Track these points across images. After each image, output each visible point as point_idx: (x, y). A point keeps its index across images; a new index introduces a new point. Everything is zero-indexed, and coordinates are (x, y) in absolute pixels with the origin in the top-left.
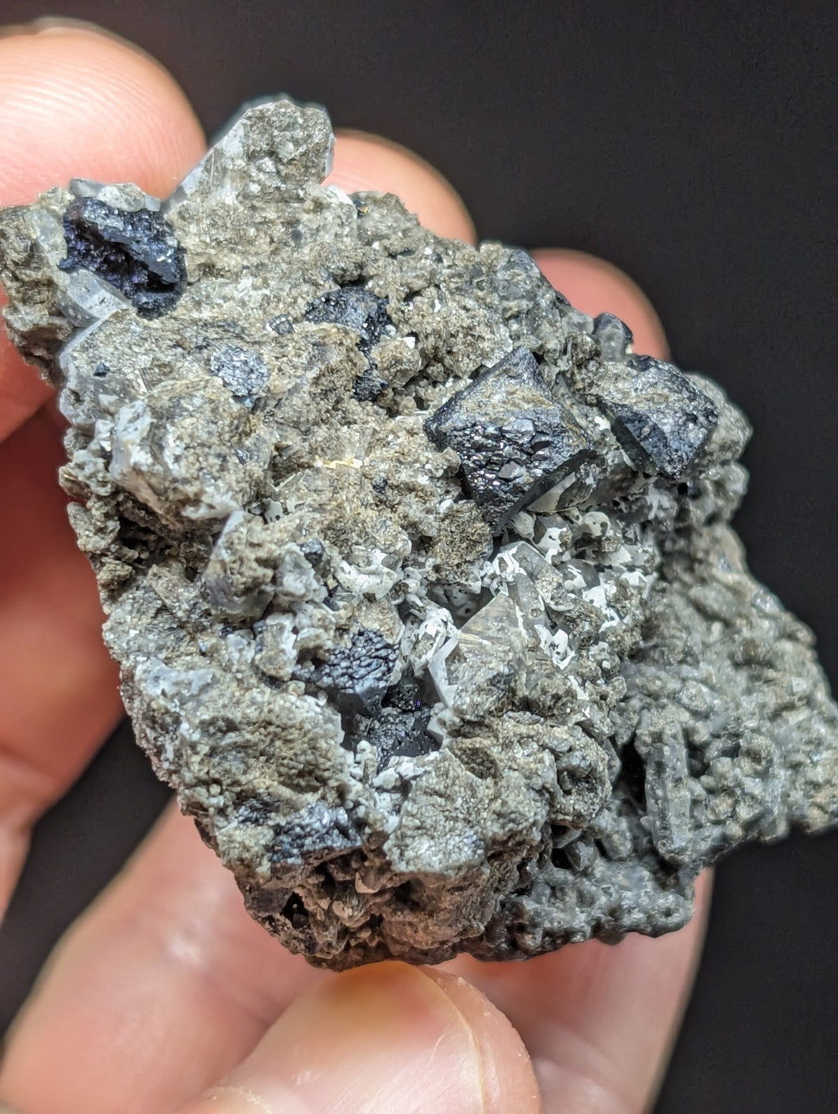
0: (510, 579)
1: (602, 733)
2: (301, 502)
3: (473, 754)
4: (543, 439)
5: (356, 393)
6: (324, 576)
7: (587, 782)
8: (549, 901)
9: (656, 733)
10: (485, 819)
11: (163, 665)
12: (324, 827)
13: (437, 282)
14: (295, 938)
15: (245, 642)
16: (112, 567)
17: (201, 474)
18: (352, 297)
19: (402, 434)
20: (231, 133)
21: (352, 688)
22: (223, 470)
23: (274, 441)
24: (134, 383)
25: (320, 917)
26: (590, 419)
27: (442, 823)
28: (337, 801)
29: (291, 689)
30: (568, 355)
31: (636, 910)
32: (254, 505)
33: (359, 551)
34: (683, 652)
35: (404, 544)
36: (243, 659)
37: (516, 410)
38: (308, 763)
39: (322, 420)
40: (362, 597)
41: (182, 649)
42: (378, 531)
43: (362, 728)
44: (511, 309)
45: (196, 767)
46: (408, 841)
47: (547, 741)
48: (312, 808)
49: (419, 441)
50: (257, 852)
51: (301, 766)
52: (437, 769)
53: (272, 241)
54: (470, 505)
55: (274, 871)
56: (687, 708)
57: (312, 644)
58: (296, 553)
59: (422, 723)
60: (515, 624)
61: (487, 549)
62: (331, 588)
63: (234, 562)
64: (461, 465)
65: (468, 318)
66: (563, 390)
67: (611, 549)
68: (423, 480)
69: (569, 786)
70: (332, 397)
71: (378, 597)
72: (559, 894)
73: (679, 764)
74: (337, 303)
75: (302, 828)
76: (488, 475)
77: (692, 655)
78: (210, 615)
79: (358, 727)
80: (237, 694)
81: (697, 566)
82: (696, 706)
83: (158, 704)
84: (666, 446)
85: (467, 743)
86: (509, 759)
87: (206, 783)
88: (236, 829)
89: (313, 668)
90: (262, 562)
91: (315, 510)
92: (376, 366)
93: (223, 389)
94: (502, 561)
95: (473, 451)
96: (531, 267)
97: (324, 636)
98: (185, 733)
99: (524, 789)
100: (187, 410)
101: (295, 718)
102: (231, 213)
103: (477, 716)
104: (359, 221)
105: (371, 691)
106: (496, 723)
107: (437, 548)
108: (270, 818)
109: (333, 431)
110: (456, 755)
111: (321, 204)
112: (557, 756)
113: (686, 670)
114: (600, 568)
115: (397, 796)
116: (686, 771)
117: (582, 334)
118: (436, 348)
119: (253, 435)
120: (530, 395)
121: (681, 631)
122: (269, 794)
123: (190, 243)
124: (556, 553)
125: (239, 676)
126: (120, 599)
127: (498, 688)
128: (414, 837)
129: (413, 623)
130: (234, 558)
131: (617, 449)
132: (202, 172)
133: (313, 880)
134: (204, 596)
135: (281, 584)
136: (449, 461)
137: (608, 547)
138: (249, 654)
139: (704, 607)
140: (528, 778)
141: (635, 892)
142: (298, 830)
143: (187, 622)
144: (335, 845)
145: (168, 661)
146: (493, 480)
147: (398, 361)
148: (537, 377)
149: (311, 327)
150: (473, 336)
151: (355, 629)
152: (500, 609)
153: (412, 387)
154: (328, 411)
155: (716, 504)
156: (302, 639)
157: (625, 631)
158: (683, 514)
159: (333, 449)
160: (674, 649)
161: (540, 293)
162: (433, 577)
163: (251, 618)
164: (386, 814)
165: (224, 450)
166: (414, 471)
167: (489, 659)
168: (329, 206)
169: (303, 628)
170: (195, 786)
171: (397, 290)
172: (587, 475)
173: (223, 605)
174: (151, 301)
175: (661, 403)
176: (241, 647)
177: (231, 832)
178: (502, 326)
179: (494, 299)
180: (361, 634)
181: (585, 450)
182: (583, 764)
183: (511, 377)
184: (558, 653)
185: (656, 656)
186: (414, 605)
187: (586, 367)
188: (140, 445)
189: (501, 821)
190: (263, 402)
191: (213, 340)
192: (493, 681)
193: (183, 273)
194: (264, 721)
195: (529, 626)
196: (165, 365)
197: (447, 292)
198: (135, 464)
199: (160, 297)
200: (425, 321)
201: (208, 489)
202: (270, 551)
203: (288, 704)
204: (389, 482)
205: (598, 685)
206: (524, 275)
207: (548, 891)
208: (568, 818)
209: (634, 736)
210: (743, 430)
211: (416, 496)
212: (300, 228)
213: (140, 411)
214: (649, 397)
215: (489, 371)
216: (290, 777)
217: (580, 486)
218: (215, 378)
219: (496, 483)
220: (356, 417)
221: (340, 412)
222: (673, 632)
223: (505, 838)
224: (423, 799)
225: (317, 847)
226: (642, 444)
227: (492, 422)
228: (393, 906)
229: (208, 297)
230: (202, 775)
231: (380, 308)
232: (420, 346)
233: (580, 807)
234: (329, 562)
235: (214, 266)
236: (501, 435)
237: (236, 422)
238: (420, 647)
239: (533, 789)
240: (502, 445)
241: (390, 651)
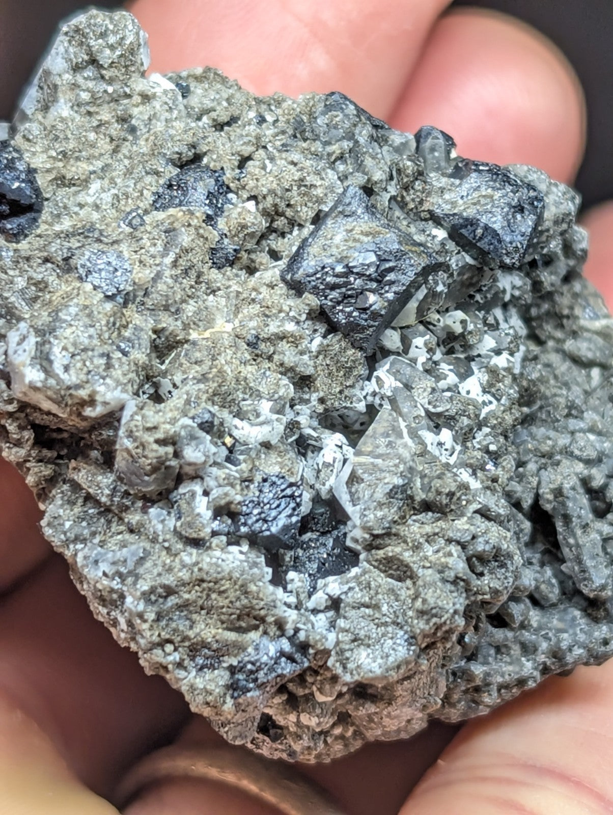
0: (389, 394)
1: (499, 515)
2: (185, 376)
3: (389, 562)
4: (388, 265)
5: (214, 263)
6: (221, 435)
7: (496, 561)
8: (496, 658)
9: (556, 489)
10: (411, 618)
11: (99, 549)
12: (271, 658)
13: (263, 144)
14: (276, 750)
15: (165, 512)
16: (36, 469)
17: (90, 377)
18: (190, 177)
19: (264, 290)
20: (53, 51)
21: (268, 530)
22: (109, 368)
23: (150, 326)
24: (16, 305)
25: (293, 729)
26: (428, 232)
27: (374, 631)
28: (278, 633)
29: (213, 545)
30: (395, 180)
31: (576, 647)
32: (147, 386)
33: (246, 405)
34: (567, 407)
35: (287, 389)
36: (167, 529)
37: (358, 245)
38: (245, 607)
39: (189, 296)
40: (259, 447)
41: (113, 530)
42: (260, 383)
43: (287, 559)
44: (334, 152)
45: (148, 634)
46: (348, 654)
47: (451, 535)
48: (257, 645)
49: (279, 292)
50: (219, 693)
51: (238, 612)
52: (359, 584)
53: (112, 140)
54: (338, 338)
55: (237, 706)
56: (580, 459)
57: (223, 502)
58: (189, 426)
59: (340, 542)
60: (400, 436)
61: (363, 371)
62: (229, 445)
63: (137, 447)
64: (321, 306)
65: (298, 171)
66: (398, 213)
67: (475, 341)
68: (290, 327)
69: (480, 569)
70: (193, 274)
71: (273, 442)
72: (503, 650)
73: (583, 512)
74: (179, 186)
75: (253, 664)
76: (348, 310)
77: (576, 408)
78: (130, 494)
79: (284, 560)
80: (168, 561)
81: (565, 321)
82: (588, 455)
83: (102, 584)
84: (500, 241)
85: (381, 553)
86: (421, 560)
87: (161, 644)
88: (195, 677)
89: (229, 521)
90: (161, 442)
91: (199, 381)
92: (226, 235)
93: (94, 292)
94: (378, 379)
95: (328, 291)
96: (346, 105)
97: (232, 492)
98: (131, 606)
99: (439, 584)
100: (65, 321)
101: (223, 571)
102: (70, 124)
103: (384, 529)
104: (185, 101)
105: (286, 528)
106: (402, 530)
107: (318, 383)
108: (224, 661)
109: (200, 303)
110: (375, 567)
111: (147, 96)
112: (464, 546)
113: (573, 424)
114: (470, 359)
115: (331, 613)
116: (591, 516)
117: (402, 160)
118: (275, 205)
119: (130, 325)
120: (368, 229)
121: (560, 388)
122: (217, 641)
123: (39, 161)
124: (424, 360)
125: (166, 544)
126: (51, 495)
127: (397, 499)
128: (352, 650)
129: (313, 452)
130: (136, 444)
131: (459, 253)
132: (37, 91)
133: (277, 700)
134: (120, 479)
135: (183, 457)
136: (308, 305)
137: (472, 340)
138: (171, 522)
139: (579, 357)
140: (440, 572)
141: (571, 631)
142: (249, 666)
143: (112, 505)
144: (285, 672)
145: (102, 544)
146: (352, 312)
147: (244, 227)
148: (371, 209)
149: (161, 215)
150: (305, 186)
151: (258, 478)
152: (386, 424)
153: (264, 242)
154: (192, 287)
155: (568, 265)
156: (214, 499)
157: (504, 411)
158: (537, 285)
159: (205, 319)
160: (558, 407)
161: (357, 131)
162: (320, 409)
163: (166, 489)
164: (325, 632)
165: (106, 348)
166: (281, 321)
167: (383, 475)
168: (154, 96)
169: (212, 490)
170: (151, 649)
171: (230, 160)
172: (436, 283)
173: (137, 485)
174: (15, 226)
175: (487, 204)
176: (162, 518)
177: (192, 681)
178: (329, 171)
179: (317, 146)
180: (265, 480)
181: (428, 266)
182: (487, 548)
183: (347, 216)
184: (446, 450)
185: (544, 417)
186: (310, 437)
187: (413, 188)
188: (30, 365)
189: (425, 617)
190: (132, 295)
191: (76, 249)
192: (391, 494)
193: (37, 191)
194: (197, 580)
195: (413, 434)
196: (40, 282)
197: (275, 151)
198: (30, 382)
199: (22, 220)
200: (259, 184)
201: (98, 389)
202: (166, 432)
203: (214, 560)
204: (261, 337)
205: (488, 471)
206: (341, 116)
207: (492, 652)
208: (485, 597)
209: (537, 497)
210: (573, 199)
211: (288, 342)
212: (134, 122)
213: (25, 332)
214: (475, 201)
215: (327, 215)
216: (232, 622)
217: (433, 295)
218: (85, 284)
219: (355, 314)
220: (218, 285)
221: (203, 284)
222: (554, 391)
223: (432, 631)
224: (352, 613)
225: (270, 678)
226: (478, 244)
227: (339, 261)
228: (354, 703)
229: (65, 207)
230: (155, 639)
231: (217, 181)
232: (261, 207)
233: (495, 584)
234: (222, 424)
235: (64, 177)
236: (349, 271)
237: (112, 319)
238: (322, 475)
239: (448, 581)
240: (352, 279)
241: (294, 488)
